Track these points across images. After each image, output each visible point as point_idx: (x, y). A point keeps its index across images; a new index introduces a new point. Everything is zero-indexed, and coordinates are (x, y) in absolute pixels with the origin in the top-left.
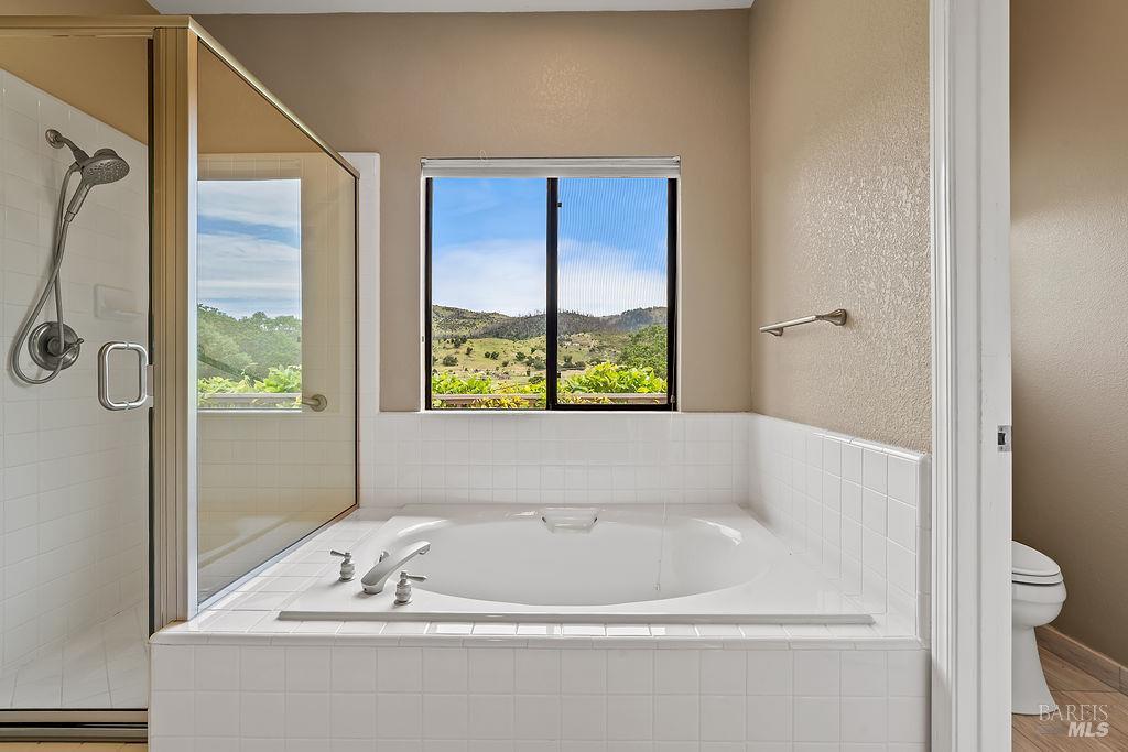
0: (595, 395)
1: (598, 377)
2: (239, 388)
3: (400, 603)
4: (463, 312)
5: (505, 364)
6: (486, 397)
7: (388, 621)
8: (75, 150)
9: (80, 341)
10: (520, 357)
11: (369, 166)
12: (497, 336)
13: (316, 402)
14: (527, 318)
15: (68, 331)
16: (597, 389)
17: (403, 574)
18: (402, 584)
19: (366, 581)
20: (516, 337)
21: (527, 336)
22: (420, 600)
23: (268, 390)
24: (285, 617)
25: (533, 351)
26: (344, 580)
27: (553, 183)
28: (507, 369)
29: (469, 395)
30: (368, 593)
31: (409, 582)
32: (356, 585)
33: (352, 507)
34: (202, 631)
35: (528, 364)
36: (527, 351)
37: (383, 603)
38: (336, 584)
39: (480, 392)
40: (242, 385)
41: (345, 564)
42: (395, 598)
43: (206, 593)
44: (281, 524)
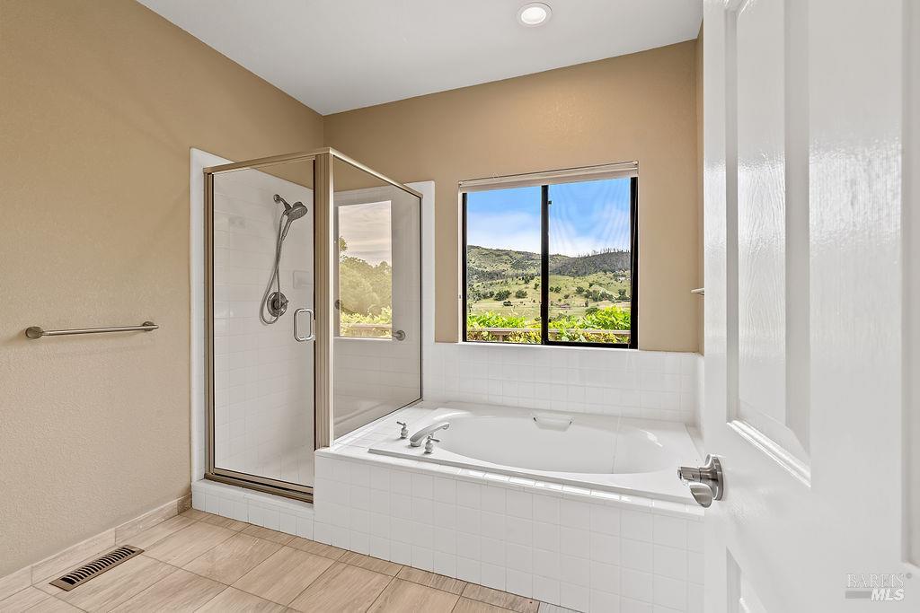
0: (603, 331)
1: (606, 317)
2: (366, 321)
3: (427, 453)
4: (531, 254)
5: (567, 297)
6: (519, 330)
7: (419, 460)
8: (285, 203)
9: (287, 301)
10: (580, 291)
11: (428, 189)
12: (560, 273)
13: (399, 335)
14: (585, 258)
15: (283, 296)
16: (605, 326)
17: (429, 437)
18: (428, 443)
19: (412, 440)
20: (576, 274)
21: (585, 273)
22: (437, 453)
23: (381, 322)
24: (371, 451)
25: (591, 285)
26: (403, 438)
27: (545, 189)
28: (568, 301)
29: (507, 329)
30: (412, 446)
31: (432, 442)
32: (407, 442)
33: (417, 399)
34: (336, 453)
35: (587, 297)
36: (585, 285)
37: (419, 452)
38: (398, 439)
39: (516, 326)
40: (368, 318)
41: (403, 429)
42: (425, 450)
43: (338, 436)
44: (378, 406)
